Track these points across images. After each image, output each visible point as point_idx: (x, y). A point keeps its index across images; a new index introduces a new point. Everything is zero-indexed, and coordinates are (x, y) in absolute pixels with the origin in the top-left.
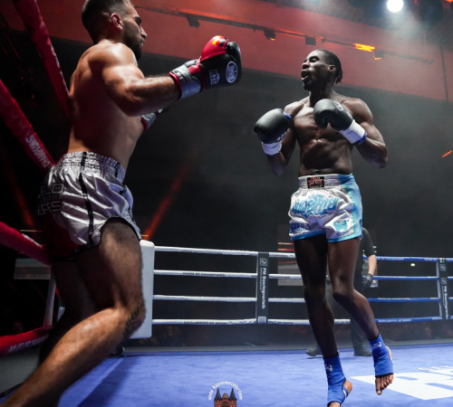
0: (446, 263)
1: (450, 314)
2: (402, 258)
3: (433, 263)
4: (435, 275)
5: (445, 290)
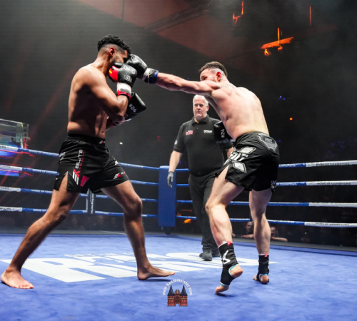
1: (95, 209)
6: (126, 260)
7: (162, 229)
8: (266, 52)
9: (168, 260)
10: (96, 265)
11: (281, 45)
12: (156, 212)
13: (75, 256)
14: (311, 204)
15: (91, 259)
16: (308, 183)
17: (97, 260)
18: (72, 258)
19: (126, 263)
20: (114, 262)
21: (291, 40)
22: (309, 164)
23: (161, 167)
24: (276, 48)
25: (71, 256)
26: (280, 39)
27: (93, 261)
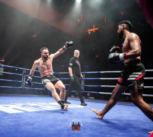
0: (26, 70)
1: (25, 87)
2: (12, 67)
3: (22, 70)
4: (22, 74)
5: (25, 79)
6: (34, 105)
7: (49, 94)
8: (89, 32)
9: (49, 105)
10: (22, 107)
11: (95, 30)
13: (15, 104)
14: (102, 86)
15: (21, 105)
16: (101, 79)
17: (23, 105)
18: (14, 104)
19: (34, 106)
20: (29, 106)
21: (98, 29)
22: (102, 72)
24: (93, 31)
25: (13, 104)
26: (95, 28)
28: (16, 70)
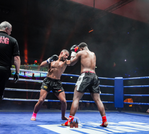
6: (98, 125)
7: (117, 109)
10: (83, 128)
12: (113, 101)
17: (84, 125)
23: (116, 78)
27: (82, 126)
28: (71, 77)
